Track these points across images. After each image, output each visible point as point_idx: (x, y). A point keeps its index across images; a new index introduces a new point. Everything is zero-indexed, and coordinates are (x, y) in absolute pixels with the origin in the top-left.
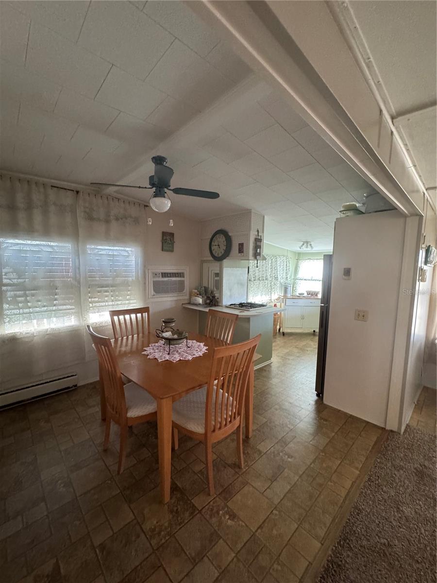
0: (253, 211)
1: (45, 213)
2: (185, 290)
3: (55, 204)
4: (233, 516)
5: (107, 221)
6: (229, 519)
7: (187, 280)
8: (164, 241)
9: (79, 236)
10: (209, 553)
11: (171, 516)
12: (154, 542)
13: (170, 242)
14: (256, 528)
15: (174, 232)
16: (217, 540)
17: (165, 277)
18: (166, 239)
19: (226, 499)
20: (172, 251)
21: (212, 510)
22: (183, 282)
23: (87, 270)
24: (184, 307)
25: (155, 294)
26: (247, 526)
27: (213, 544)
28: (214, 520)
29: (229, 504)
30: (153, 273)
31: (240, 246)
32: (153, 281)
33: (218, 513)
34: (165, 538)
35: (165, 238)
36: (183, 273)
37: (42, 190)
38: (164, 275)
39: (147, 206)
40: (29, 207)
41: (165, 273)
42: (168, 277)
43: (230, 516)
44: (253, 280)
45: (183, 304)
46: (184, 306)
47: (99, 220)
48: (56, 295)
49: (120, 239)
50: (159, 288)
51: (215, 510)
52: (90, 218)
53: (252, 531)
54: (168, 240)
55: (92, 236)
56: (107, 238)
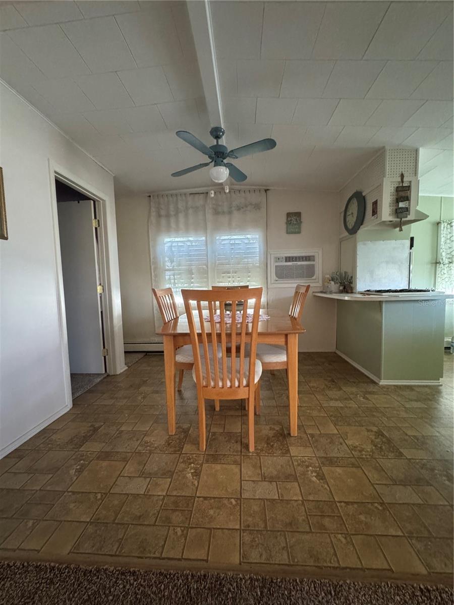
0: (387, 148)
1: (186, 216)
2: (315, 275)
3: (192, 207)
4: (197, 474)
5: (230, 213)
6: (192, 473)
7: (318, 265)
8: (288, 223)
9: (207, 229)
10: (155, 479)
11: (164, 443)
12: (140, 448)
13: (295, 222)
14: (202, 495)
15: (301, 211)
16: (168, 477)
17: (289, 261)
18: (291, 220)
19: (207, 461)
20: (299, 232)
21: (190, 459)
22: (313, 266)
23: (217, 258)
24: (315, 296)
25: (277, 279)
26: (197, 488)
27: (164, 477)
28: (183, 465)
29: (205, 466)
30: (276, 258)
31: (374, 205)
32: (276, 266)
33: (190, 463)
34: (147, 450)
35: (289, 219)
36: (314, 256)
37: (184, 198)
38: (288, 259)
39: (268, 190)
40: (177, 214)
41: (289, 257)
42: (293, 261)
43: (195, 472)
44: (446, 261)
45: (313, 292)
46: (314, 294)
47: (223, 213)
48: (192, 279)
49: (242, 227)
50: (282, 274)
51: (192, 460)
52: (216, 212)
53: (196, 494)
54: (294, 221)
55: (217, 228)
56: (230, 228)
